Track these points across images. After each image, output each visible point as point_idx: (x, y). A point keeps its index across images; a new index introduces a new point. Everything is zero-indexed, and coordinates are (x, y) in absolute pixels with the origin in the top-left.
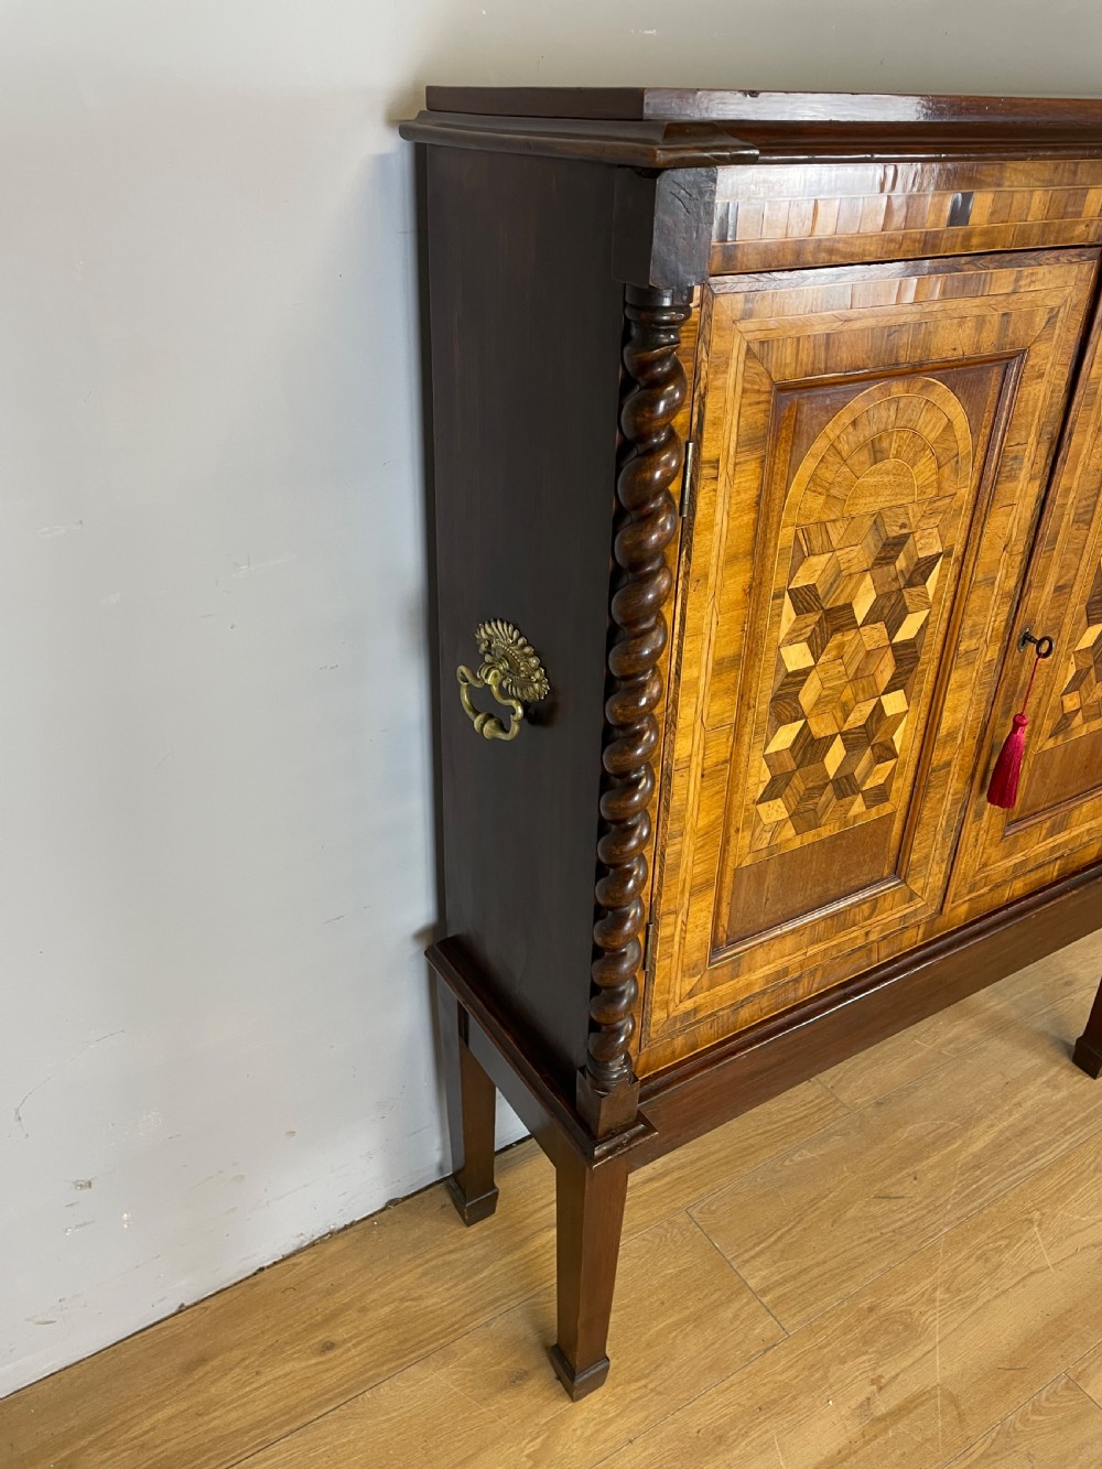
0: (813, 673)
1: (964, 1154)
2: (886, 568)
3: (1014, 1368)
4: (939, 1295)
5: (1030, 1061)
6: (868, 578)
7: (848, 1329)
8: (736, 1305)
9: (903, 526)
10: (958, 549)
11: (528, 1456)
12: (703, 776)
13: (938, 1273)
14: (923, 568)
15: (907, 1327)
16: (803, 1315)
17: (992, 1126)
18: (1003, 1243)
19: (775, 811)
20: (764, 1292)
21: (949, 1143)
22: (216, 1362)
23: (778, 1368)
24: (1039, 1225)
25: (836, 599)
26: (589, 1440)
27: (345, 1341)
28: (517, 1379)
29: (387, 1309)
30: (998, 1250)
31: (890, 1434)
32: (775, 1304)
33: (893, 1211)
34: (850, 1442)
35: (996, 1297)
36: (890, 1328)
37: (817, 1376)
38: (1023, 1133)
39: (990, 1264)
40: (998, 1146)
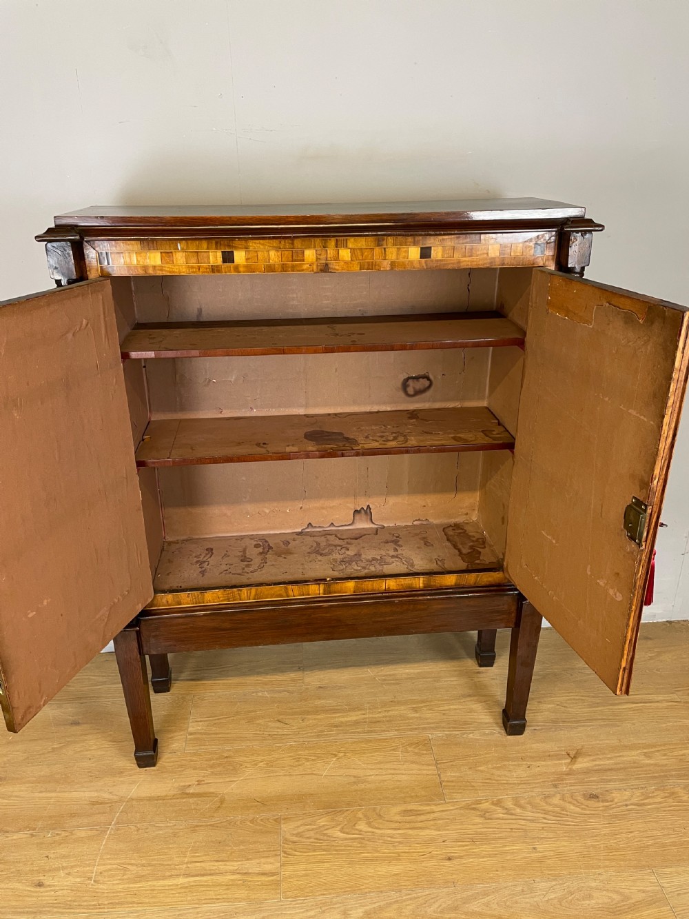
1: (337, 719)
3: (263, 803)
4: (261, 764)
7: (211, 760)
8: (176, 733)
11: (52, 748)
13: (270, 757)
15: (234, 769)
16: (198, 748)
17: (364, 714)
18: (313, 758)
20: (191, 734)
21: (334, 713)
23: (167, 761)
24: (338, 759)
26: (77, 753)
28: (73, 724)
30: (308, 760)
31: (184, 800)
32: (191, 740)
33: (278, 728)
34: (166, 796)
35: (285, 775)
36: (227, 766)
37: (179, 769)
38: (375, 722)
39: (297, 763)
40: (357, 723)
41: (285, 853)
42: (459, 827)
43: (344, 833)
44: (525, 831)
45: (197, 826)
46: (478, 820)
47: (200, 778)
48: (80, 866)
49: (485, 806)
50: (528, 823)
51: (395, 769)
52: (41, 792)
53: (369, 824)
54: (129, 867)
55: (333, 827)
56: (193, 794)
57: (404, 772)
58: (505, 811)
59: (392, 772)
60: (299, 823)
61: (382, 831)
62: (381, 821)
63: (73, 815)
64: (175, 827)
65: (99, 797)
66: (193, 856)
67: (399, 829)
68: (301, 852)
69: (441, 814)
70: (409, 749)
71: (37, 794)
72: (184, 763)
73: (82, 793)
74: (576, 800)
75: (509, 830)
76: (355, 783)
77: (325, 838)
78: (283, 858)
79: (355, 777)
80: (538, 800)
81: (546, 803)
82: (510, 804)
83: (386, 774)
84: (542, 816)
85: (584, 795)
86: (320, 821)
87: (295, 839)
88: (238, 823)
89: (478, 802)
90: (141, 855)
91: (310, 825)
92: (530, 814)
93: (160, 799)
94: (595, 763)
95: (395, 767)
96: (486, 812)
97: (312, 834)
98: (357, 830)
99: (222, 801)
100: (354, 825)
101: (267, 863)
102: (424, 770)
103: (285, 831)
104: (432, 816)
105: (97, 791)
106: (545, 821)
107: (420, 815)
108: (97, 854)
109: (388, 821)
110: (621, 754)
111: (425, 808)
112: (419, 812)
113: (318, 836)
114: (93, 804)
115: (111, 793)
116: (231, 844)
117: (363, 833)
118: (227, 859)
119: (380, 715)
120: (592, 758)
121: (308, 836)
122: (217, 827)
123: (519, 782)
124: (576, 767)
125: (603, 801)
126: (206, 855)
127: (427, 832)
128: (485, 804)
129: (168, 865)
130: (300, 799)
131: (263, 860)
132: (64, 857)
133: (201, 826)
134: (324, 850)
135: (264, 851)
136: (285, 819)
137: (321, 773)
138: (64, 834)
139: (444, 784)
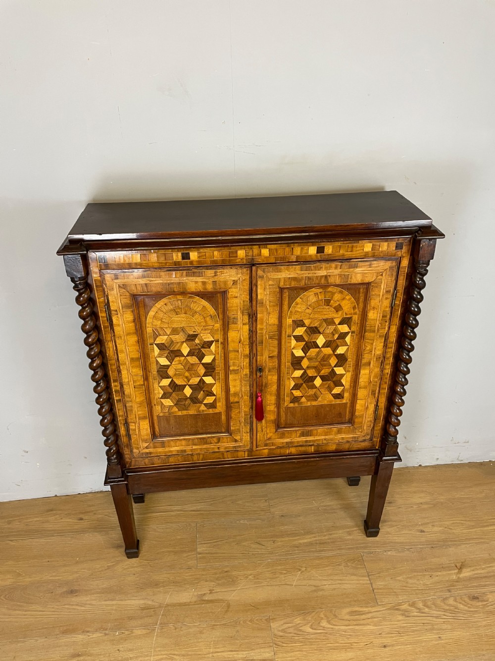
0: (171, 367)
1: (297, 541)
2: (191, 342)
3: (255, 607)
4: (250, 577)
5: (349, 522)
6: (185, 344)
7: (216, 574)
8: (190, 554)
9: (194, 332)
10: (221, 340)
11: (108, 566)
12: (134, 387)
13: (256, 571)
14: (208, 344)
16: (206, 564)
17: (315, 537)
18: (285, 572)
19: (168, 402)
20: (200, 554)
21: (295, 536)
22: (54, 512)
23: (187, 575)
24: (302, 572)
25: (174, 348)
26: (125, 569)
27: (85, 520)
28: (118, 547)
29: (101, 516)
30: (281, 573)
31: (203, 605)
32: (200, 558)
33: (258, 548)
34: (190, 602)
35: (268, 585)
36: (228, 579)
37: (196, 581)
38: (323, 543)
39: (274, 576)
40: (311, 544)
41: (276, 644)
42: (389, 623)
43: (313, 629)
44: (433, 625)
45: (214, 625)
46: (401, 618)
47: (211, 588)
48: (141, 656)
49: (405, 607)
50: (434, 619)
51: (341, 580)
52: (105, 601)
53: (329, 622)
54: (175, 657)
55: (305, 625)
56: (208, 601)
57: (346, 582)
58: (418, 610)
59: (340, 582)
60: (282, 622)
61: (339, 627)
62: (336, 620)
63: (131, 618)
64: (200, 626)
65: (145, 604)
66: (215, 648)
67: (349, 625)
68: (286, 643)
69: (376, 613)
70: (349, 564)
71: (103, 603)
72: (198, 576)
73: (133, 601)
74: (464, 601)
75: (422, 625)
76: (315, 591)
77: (301, 633)
78: (275, 649)
79: (315, 586)
80: (439, 602)
81: (445, 603)
82: (420, 605)
83: (335, 584)
84: (443, 613)
85: (469, 597)
86: (295, 620)
87: (281, 634)
88: (242, 622)
89: (400, 604)
90: (181, 647)
91: (290, 623)
92: (435, 612)
93: (186, 605)
94: (474, 572)
95: (341, 578)
96: (406, 611)
97: (291, 630)
98: (321, 626)
99: (229, 606)
100: (319, 623)
101: (265, 652)
102: (361, 580)
103: (274, 628)
104: (370, 615)
105: (143, 599)
106: (445, 617)
107: (362, 614)
108: (151, 647)
109: (341, 620)
110: (491, 565)
111: (365, 609)
112: (362, 613)
113: (296, 632)
114: (143, 609)
115: (153, 600)
116: (239, 638)
117: (326, 629)
118: (238, 650)
119: (326, 537)
120: (472, 568)
121: (289, 631)
122: (228, 626)
123: (425, 588)
124: (461, 576)
125: (482, 601)
126: (223, 647)
127: (368, 627)
128: (405, 606)
129: (199, 655)
130: (280, 603)
131: (262, 650)
132: (131, 650)
133: (217, 625)
134: (302, 642)
135: (262, 643)
136: (272, 619)
137: (292, 583)
138: (127, 633)
139: (375, 591)
